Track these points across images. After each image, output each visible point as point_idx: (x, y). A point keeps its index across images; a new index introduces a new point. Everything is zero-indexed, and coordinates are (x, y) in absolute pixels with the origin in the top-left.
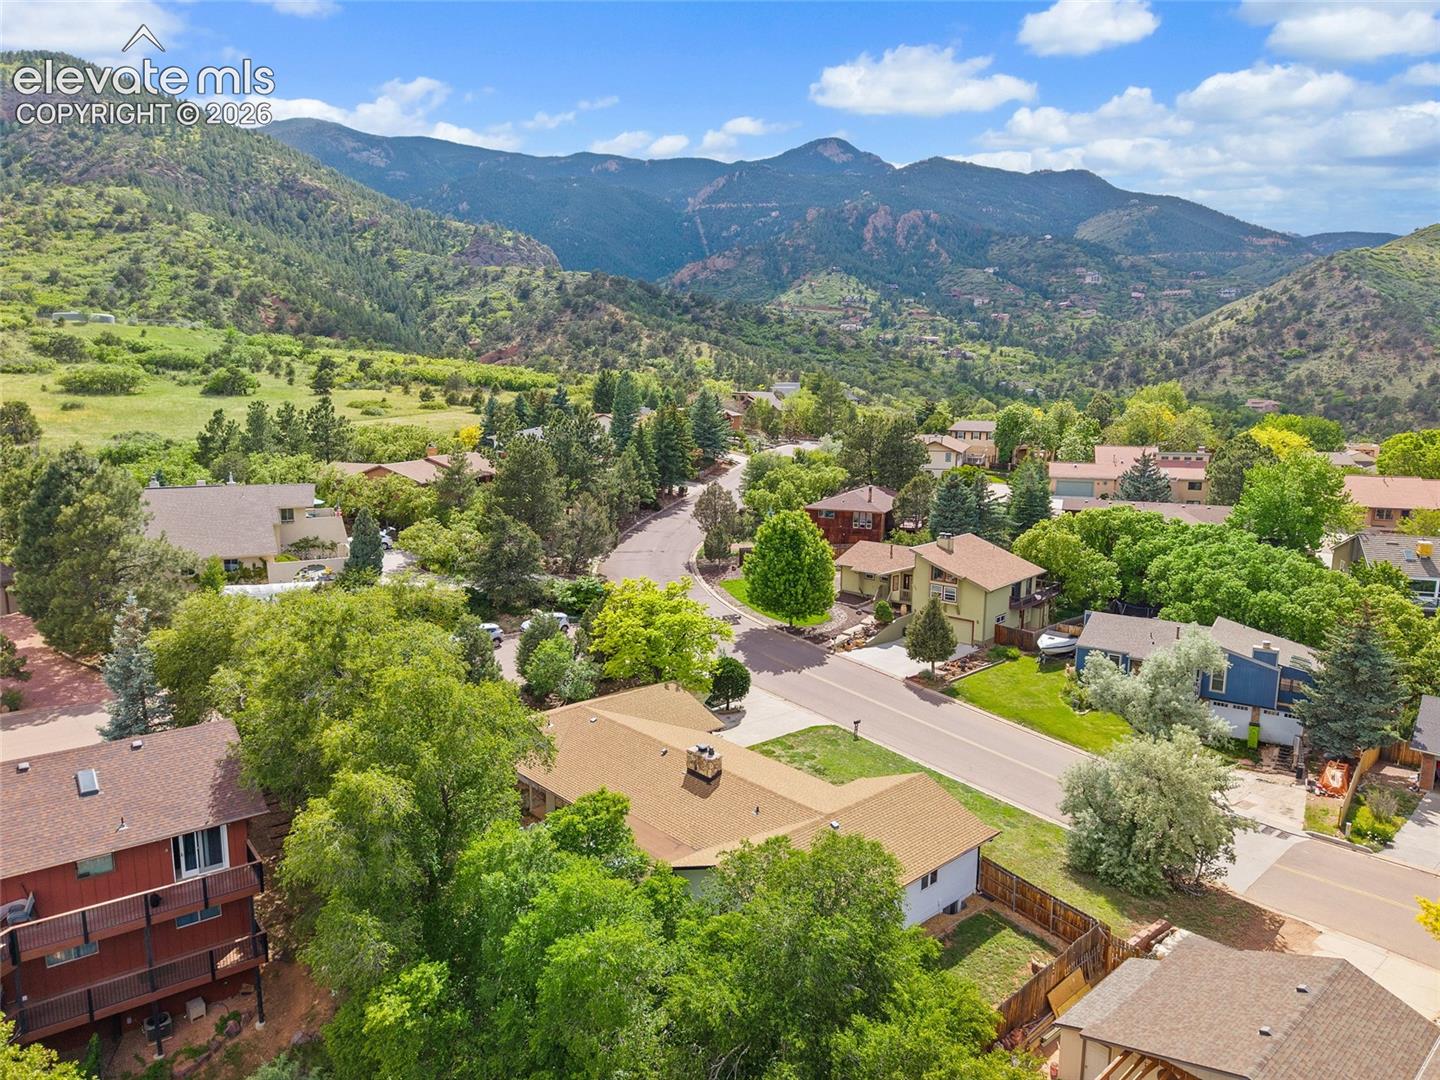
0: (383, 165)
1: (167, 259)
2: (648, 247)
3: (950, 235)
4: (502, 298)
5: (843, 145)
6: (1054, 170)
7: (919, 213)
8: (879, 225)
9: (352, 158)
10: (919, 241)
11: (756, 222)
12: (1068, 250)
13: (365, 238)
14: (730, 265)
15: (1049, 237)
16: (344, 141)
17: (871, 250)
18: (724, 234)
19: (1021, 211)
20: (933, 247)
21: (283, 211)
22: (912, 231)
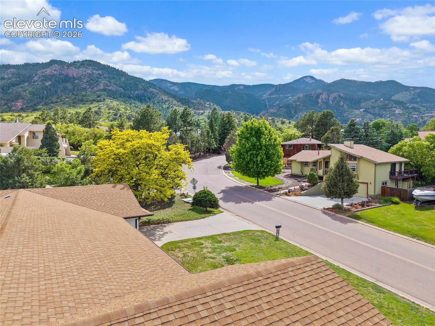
0: (177, 90)
1: (108, 108)
2: (251, 109)
3: (347, 100)
4: (203, 119)
5: (312, 78)
6: (382, 81)
7: (337, 94)
8: (324, 98)
9: (169, 89)
10: (337, 102)
11: (284, 100)
12: (389, 103)
13: (166, 104)
14: (276, 111)
15: (382, 99)
16: (167, 84)
17: (321, 105)
18: (274, 104)
19: (372, 93)
20: (342, 103)
21: (144, 97)
22: (334, 99)
